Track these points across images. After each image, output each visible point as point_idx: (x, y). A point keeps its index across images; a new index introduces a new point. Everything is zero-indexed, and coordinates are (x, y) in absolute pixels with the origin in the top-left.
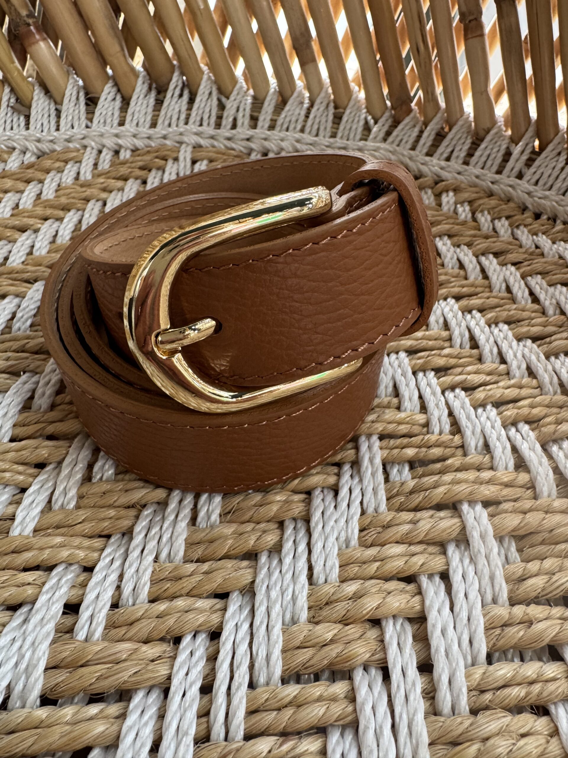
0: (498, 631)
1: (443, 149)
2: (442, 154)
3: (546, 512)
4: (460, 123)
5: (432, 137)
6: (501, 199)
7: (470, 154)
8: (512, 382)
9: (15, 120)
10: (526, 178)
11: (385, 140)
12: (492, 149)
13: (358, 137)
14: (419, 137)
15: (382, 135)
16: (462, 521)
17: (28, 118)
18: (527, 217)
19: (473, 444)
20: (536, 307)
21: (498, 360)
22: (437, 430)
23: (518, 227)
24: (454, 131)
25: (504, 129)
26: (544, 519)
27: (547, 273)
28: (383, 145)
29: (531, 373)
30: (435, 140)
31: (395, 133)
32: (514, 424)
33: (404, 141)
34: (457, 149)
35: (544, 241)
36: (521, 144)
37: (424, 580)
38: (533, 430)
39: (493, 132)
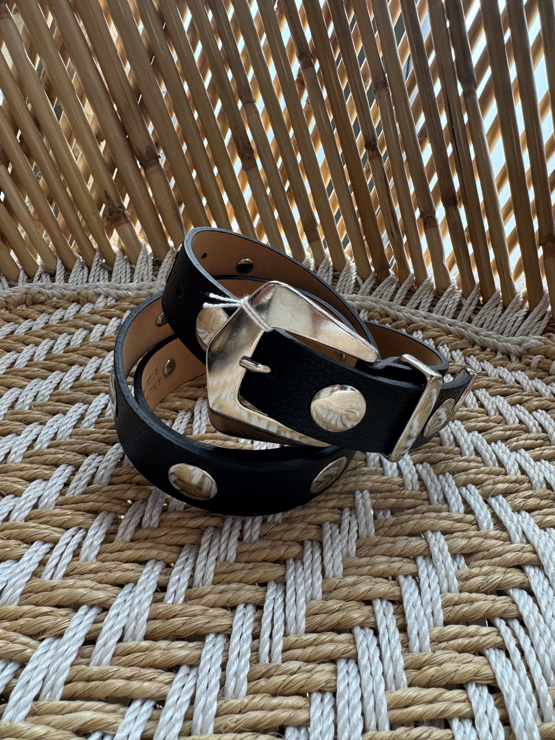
0: (450, 608)
1: (413, 301)
2: (412, 304)
3: (485, 538)
4: (425, 283)
5: (405, 293)
6: (456, 336)
7: (433, 305)
8: (464, 458)
9: (101, 274)
10: (474, 322)
11: (370, 293)
12: (449, 302)
13: (351, 291)
14: (395, 292)
15: (368, 290)
16: (427, 542)
17: (110, 273)
18: (477, 349)
19: (435, 498)
20: (482, 410)
21: (454, 445)
22: (410, 488)
23: (469, 356)
24: (420, 288)
25: (457, 288)
26: (483, 542)
27: (490, 387)
28: (369, 297)
29: (477, 453)
30: (407, 294)
31: (378, 289)
32: (465, 485)
33: (385, 295)
34: (423, 301)
35: (488, 367)
36: (469, 298)
37: (401, 578)
38: (478, 489)
39: (449, 290)
